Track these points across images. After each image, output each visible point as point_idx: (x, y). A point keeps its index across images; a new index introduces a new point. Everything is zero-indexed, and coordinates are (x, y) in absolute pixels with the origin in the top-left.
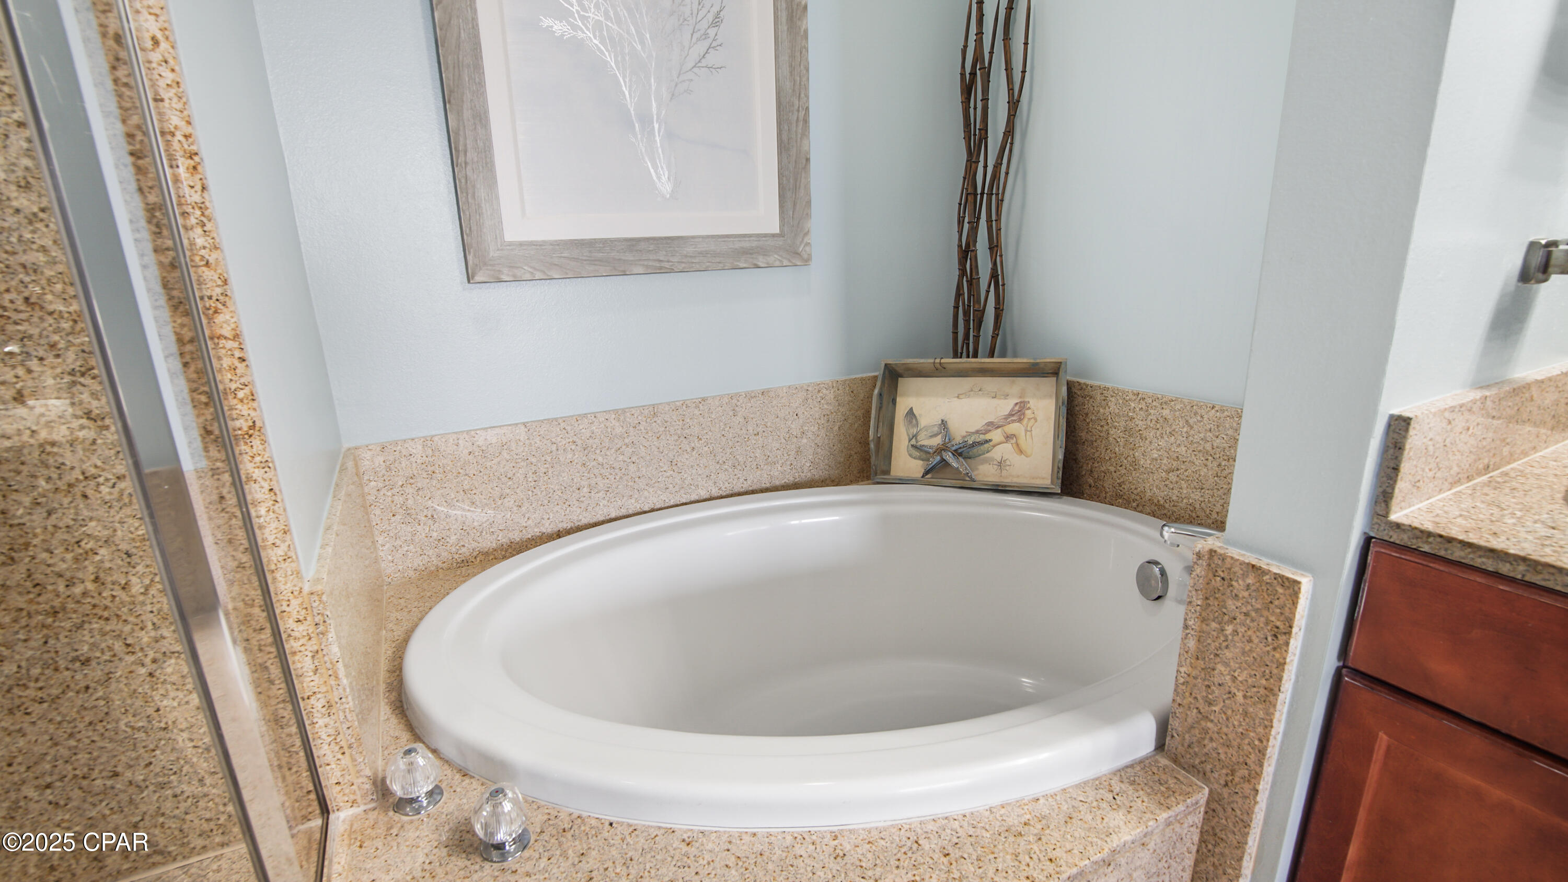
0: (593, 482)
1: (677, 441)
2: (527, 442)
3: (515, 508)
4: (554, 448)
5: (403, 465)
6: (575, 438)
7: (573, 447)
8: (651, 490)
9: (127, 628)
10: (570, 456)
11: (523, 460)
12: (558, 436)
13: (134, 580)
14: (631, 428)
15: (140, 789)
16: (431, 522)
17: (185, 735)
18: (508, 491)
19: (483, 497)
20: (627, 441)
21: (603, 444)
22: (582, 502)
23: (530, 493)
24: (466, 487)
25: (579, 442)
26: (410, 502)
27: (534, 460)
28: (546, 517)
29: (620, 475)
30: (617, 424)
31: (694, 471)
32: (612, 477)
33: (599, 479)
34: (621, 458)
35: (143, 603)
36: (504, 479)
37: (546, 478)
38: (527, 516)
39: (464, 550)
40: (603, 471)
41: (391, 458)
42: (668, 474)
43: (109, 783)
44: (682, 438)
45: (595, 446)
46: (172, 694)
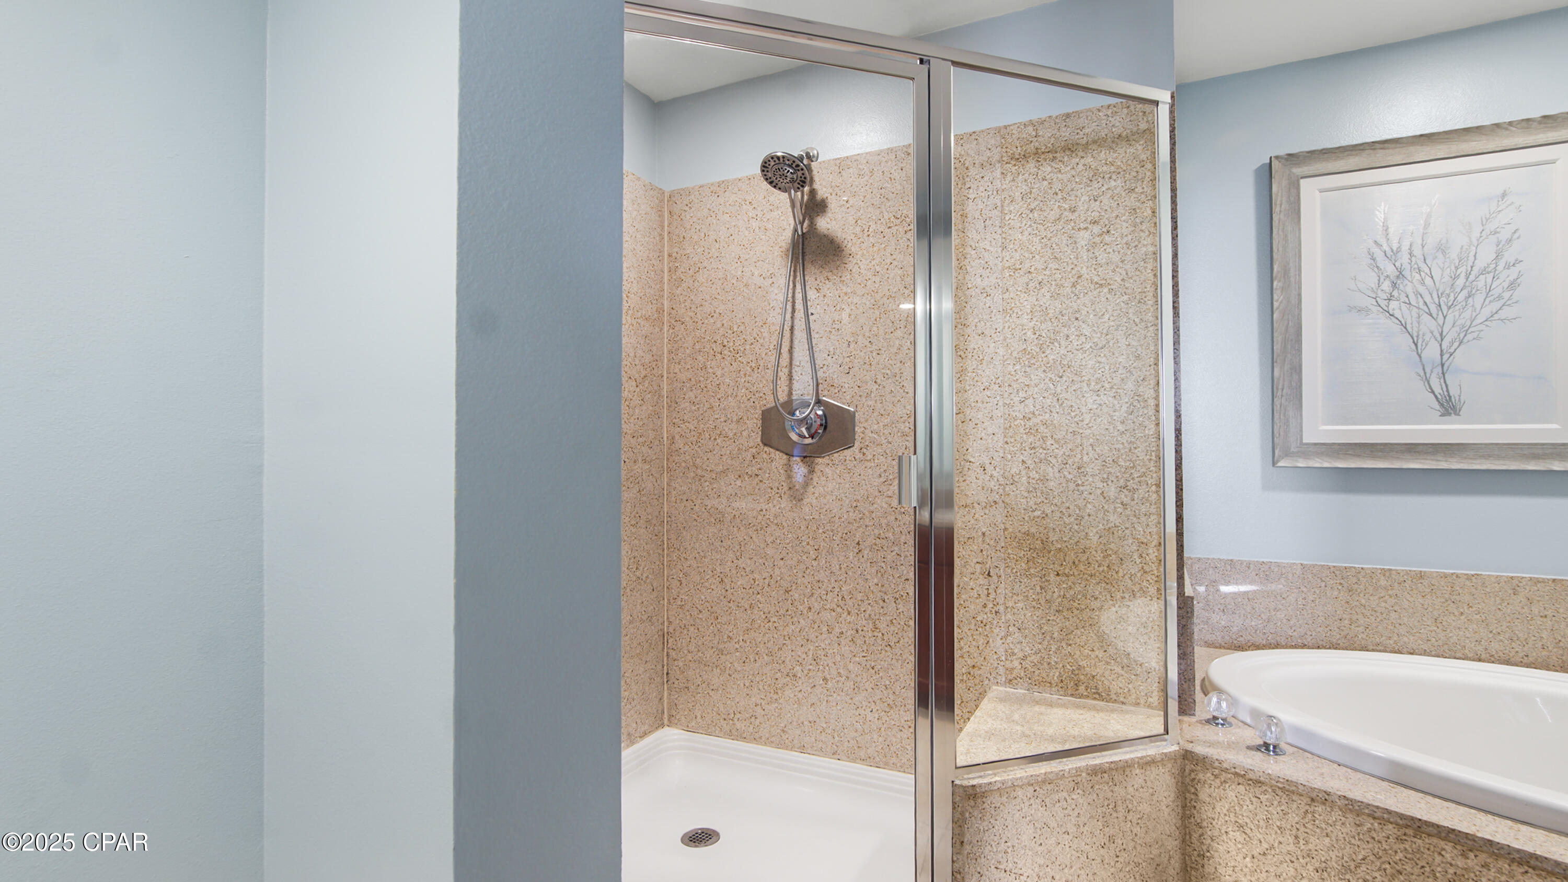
0: (1354, 618)
1: (1443, 603)
2: (1302, 576)
3: (1285, 621)
4: (1323, 584)
5: (1210, 572)
6: (1342, 581)
7: (1340, 587)
8: (1411, 638)
9: (1113, 589)
10: (1336, 593)
11: (1296, 588)
12: (1327, 576)
13: (1121, 570)
14: (1396, 584)
15: (1100, 661)
16: (1221, 613)
17: (1122, 644)
18: (1281, 607)
19: (1261, 606)
20: (1390, 592)
21: (1367, 591)
22: (1342, 630)
23: (1298, 612)
24: (1250, 597)
25: (1345, 585)
26: (1210, 597)
27: (1305, 590)
28: (1309, 633)
29: (1380, 618)
30: (1383, 578)
31: (1461, 633)
32: (1373, 618)
33: (1360, 617)
34: (1383, 604)
35: (1121, 581)
36: (1279, 598)
37: (1313, 605)
38: (1294, 628)
39: (1241, 639)
40: (1364, 611)
41: (1203, 567)
42: (1431, 629)
43: (1090, 653)
44: (1449, 602)
45: (1359, 590)
46: (1122, 623)
